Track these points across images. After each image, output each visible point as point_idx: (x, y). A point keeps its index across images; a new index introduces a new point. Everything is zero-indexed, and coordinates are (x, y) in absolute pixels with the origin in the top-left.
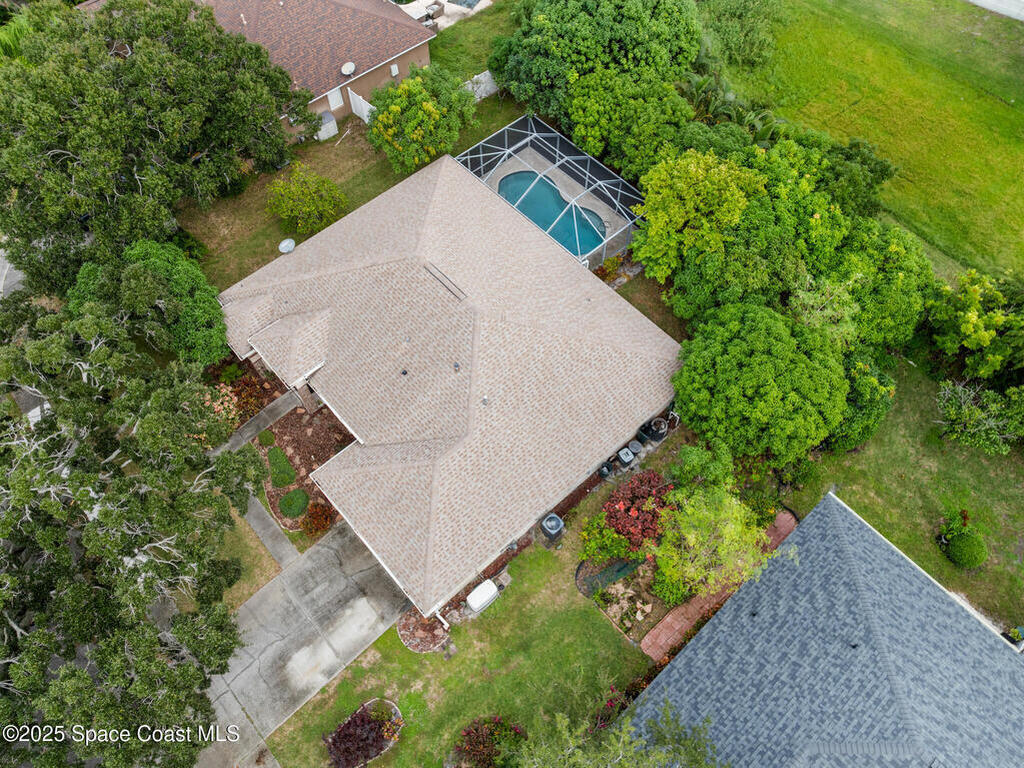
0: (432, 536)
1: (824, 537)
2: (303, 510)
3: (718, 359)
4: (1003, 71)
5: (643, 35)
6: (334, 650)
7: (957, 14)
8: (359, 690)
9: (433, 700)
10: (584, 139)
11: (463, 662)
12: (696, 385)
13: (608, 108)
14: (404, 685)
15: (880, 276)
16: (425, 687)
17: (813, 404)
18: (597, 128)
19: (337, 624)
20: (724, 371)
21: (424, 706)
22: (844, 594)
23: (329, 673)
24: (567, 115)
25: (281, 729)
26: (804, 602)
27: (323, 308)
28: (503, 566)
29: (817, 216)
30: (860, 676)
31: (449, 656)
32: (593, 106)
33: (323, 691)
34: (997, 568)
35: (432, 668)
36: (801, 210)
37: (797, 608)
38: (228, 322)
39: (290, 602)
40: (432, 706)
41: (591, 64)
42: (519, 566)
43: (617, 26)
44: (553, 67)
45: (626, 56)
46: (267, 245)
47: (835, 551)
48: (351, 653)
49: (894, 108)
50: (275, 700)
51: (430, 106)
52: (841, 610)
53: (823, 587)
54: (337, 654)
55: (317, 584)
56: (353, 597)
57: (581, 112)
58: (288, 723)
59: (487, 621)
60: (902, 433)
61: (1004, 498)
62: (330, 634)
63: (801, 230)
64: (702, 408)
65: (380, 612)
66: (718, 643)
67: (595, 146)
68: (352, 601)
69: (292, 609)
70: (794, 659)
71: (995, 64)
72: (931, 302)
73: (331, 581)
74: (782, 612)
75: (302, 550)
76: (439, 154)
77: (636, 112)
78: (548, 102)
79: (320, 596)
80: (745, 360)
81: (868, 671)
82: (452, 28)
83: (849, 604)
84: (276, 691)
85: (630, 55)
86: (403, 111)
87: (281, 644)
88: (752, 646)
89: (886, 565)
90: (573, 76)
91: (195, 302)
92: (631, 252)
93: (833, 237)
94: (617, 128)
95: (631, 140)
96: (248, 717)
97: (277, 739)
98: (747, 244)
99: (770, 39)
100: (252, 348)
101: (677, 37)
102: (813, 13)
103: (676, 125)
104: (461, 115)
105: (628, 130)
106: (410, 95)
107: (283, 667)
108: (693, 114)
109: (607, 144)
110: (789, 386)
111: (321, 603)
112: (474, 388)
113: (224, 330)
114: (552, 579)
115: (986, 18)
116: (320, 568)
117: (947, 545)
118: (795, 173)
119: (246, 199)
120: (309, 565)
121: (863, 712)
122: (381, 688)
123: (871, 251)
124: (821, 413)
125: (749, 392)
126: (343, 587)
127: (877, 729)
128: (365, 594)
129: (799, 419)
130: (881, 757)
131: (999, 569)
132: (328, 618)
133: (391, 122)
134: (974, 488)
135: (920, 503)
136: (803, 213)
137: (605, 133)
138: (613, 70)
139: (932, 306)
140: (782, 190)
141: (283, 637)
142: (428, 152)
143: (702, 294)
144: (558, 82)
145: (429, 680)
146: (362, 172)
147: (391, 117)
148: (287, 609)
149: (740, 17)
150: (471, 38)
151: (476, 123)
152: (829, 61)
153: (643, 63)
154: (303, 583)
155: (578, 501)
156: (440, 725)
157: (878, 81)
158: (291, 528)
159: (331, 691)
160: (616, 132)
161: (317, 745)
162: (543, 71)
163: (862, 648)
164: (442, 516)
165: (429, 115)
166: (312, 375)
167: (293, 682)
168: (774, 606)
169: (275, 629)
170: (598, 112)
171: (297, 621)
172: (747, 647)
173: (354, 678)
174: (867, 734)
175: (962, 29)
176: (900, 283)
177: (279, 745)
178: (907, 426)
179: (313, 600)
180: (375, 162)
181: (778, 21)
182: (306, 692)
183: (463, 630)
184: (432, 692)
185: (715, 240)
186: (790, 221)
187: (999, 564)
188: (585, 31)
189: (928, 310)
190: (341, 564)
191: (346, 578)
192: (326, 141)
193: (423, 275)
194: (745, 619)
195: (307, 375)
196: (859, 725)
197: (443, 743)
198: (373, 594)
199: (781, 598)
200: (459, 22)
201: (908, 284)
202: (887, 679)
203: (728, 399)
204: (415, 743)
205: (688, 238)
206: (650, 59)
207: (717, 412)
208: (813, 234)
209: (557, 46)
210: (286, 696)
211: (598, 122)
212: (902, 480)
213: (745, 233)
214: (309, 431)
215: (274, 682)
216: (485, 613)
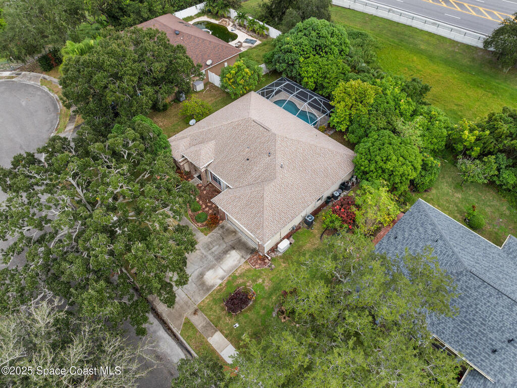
0: (265, 215)
1: (419, 212)
2: (206, 219)
3: (371, 148)
4: (469, 63)
5: (328, 43)
6: (223, 270)
7: (448, 44)
8: (235, 284)
9: (267, 286)
10: (307, 83)
11: (278, 271)
12: (363, 159)
13: (316, 70)
14: (254, 281)
15: (429, 123)
16: (263, 281)
17: (409, 162)
18: (312, 78)
19: (224, 260)
20: (374, 152)
21: (264, 288)
22: (430, 227)
23: (222, 278)
24: (300, 75)
25: (203, 301)
26: (415, 232)
27: (212, 140)
28: (291, 236)
29: (402, 101)
30: (440, 249)
31: (272, 269)
32: (310, 69)
33: (220, 285)
34: (489, 230)
35: (265, 274)
36: (396, 99)
37: (412, 234)
38: (172, 148)
39: (203, 254)
40: (267, 288)
41: (308, 55)
42: (297, 236)
43: (318, 40)
44: (294, 56)
45: (322, 51)
46: (179, 128)
47: (425, 215)
48: (231, 271)
49: (428, 77)
50: (200, 290)
51: (247, 70)
52: (430, 232)
53: (422, 226)
54: (225, 271)
55: (214, 247)
56: (229, 250)
57: (305, 73)
58: (206, 298)
59: (286, 256)
60: (446, 185)
61: (489, 206)
62: (221, 264)
63: (397, 107)
64: (366, 168)
65: (241, 255)
66: (383, 248)
67: (312, 85)
68: (229, 252)
69: (204, 256)
70: (414, 249)
71: (465, 61)
72: (450, 132)
73: (219, 245)
74: (406, 236)
75: (206, 235)
76: (250, 90)
77: (328, 70)
78: (292, 71)
79: (215, 251)
80: (381, 147)
81: (443, 248)
82: (246, 51)
83: (432, 230)
84: (199, 287)
85: (324, 51)
86: (236, 73)
87: (201, 269)
88: (396, 248)
89: (445, 220)
90: (302, 59)
91: (160, 139)
92: (329, 123)
93: (409, 109)
94: (321, 77)
95: (326, 80)
96: (189, 297)
97: (202, 305)
98: (377, 111)
99: (374, 54)
100: (183, 157)
101: (341, 44)
102: (390, 45)
103: (344, 74)
104: (258, 75)
105: (325, 77)
106: (238, 67)
107: (202, 278)
108: (350, 70)
109: (316, 85)
110: (399, 155)
111: (216, 253)
112: (277, 162)
113: (171, 151)
114: (311, 240)
115: (459, 45)
116: (215, 241)
117: (469, 222)
118: (392, 87)
119: (168, 112)
120: (209, 240)
121: (443, 260)
122: (244, 283)
123: (425, 115)
124: (412, 165)
125: (384, 158)
126: (224, 247)
127: (449, 263)
128: (234, 249)
129: (405, 167)
130: (452, 272)
131: (491, 230)
132: (219, 258)
133: (231, 77)
134: (477, 203)
135: (456, 209)
136: (396, 100)
137: (316, 80)
138: (317, 56)
139: (451, 134)
140: (388, 92)
141: (201, 267)
142: (246, 89)
143: (361, 132)
144: (296, 62)
145: (264, 278)
146: (216, 102)
147: (231, 75)
148: (202, 256)
149: (362, 46)
150: (254, 55)
151: (264, 79)
152: (399, 61)
153: (329, 53)
154: (208, 247)
155: (318, 213)
156: (271, 294)
157: (420, 67)
158: (201, 227)
159: (224, 285)
160: (320, 79)
161: (219, 306)
162: (290, 58)
163: (440, 241)
164: (268, 208)
165: (247, 74)
166: (208, 165)
167: (207, 283)
168: (403, 235)
169: (197, 264)
170: (313, 72)
171: (206, 260)
172: (395, 248)
173: (233, 279)
174: (445, 265)
175: (450, 49)
176: (437, 125)
177: (203, 307)
178: (447, 182)
179: (212, 252)
180: (220, 98)
181: (377, 48)
182: (212, 286)
183: (276, 260)
184: (266, 283)
185: (364, 110)
186: (393, 103)
187: (490, 228)
188: (306, 42)
189: (449, 135)
190: (223, 239)
191: (226, 243)
192: (199, 92)
193: (253, 123)
194: (392, 240)
195: (207, 165)
196: (442, 263)
197: (273, 301)
198: (238, 249)
199: (405, 232)
200: (249, 49)
201: (441, 126)
202: (451, 248)
203: (376, 162)
204: (261, 302)
205: (354, 112)
206: (332, 52)
207: (372, 168)
208: (402, 107)
209: (295, 48)
210: (204, 288)
211: (312, 76)
212: (447, 201)
213: (376, 106)
214: (205, 192)
215: (199, 283)
216: (285, 253)
